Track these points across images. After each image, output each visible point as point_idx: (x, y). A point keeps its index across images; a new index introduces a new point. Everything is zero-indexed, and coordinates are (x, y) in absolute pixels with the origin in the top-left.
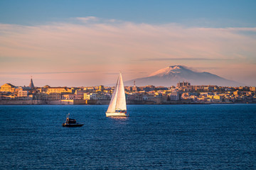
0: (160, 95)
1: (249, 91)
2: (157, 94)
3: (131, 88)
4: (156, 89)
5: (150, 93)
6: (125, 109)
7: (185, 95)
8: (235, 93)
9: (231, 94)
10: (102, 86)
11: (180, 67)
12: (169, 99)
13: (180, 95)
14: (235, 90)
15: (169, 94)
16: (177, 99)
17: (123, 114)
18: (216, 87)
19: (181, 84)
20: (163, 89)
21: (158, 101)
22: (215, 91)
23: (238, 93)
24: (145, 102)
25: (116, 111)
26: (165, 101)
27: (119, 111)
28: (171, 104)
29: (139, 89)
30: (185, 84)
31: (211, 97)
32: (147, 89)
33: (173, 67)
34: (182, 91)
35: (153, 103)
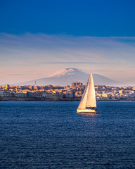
0: (57, 93)
1: (132, 90)
2: (54, 92)
3: (33, 87)
4: (54, 88)
5: (49, 91)
6: (95, 106)
7: (78, 94)
8: (121, 92)
9: (116, 93)
10: (8, 85)
11: (75, 69)
12: (64, 96)
13: (74, 93)
14: (120, 89)
15: (65, 93)
16: (72, 96)
17: (93, 111)
18: (105, 86)
19: (75, 84)
20: (59, 88)
21: (55, 98)
22: (104, 90)
23: (123, 92)
24: (45, 99)
25: (87, 108)
26: (61, 98)
27: (90, 108)
28: (66, 101)
29: (39, 88)
30: (78, 84)
31: (100, 95)
32: (46, 88)
33: (68, 69)
34: (76, 90)
35: (51, 100)
